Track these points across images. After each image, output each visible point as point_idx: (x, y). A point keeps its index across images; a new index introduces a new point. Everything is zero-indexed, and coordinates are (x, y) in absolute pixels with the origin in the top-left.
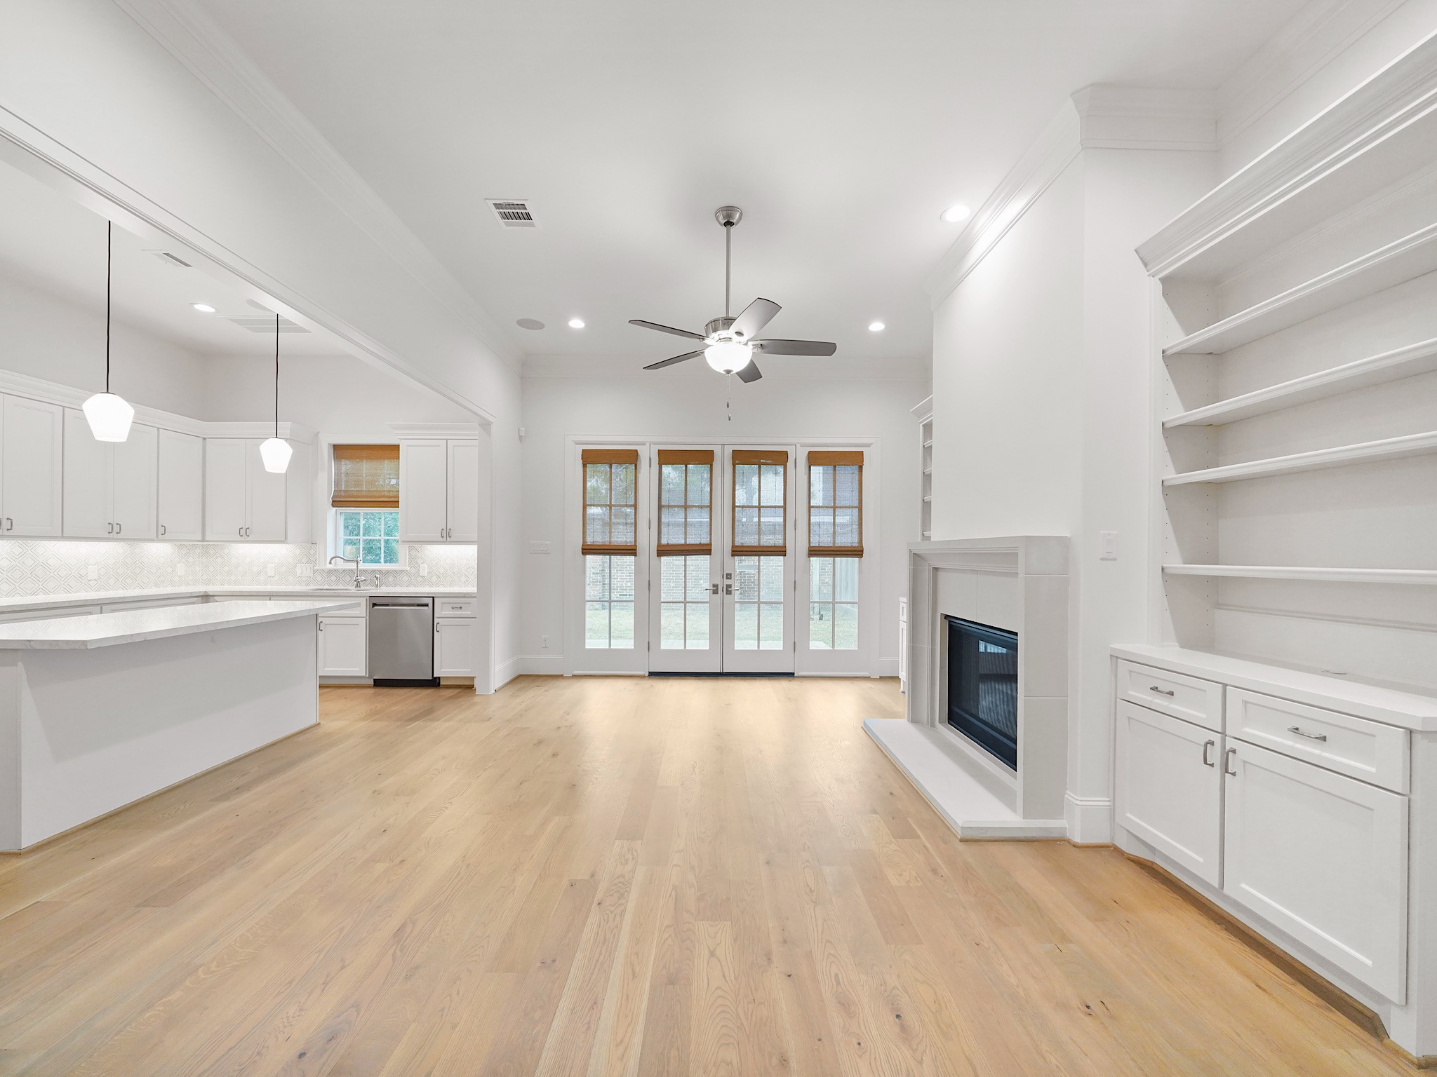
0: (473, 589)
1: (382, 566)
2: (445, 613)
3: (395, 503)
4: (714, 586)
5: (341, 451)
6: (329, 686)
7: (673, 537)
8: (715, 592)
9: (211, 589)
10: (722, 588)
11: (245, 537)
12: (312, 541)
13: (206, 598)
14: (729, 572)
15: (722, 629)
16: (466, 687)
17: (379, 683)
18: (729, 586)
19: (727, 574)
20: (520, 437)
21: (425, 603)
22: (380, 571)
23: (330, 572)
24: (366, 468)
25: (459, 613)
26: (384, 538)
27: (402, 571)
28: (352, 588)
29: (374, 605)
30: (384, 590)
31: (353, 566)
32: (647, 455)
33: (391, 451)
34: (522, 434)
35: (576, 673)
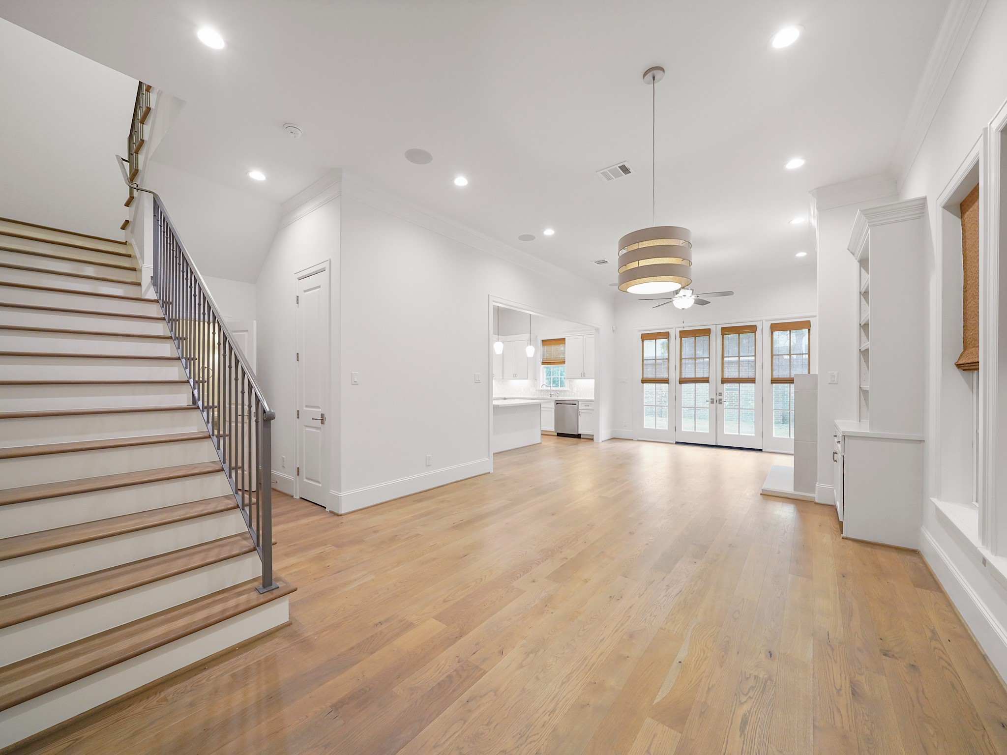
0: (593, 398)
1: (559, 388)
2: (582, 408)
3: (564, 363)
4: (711, 399)
5: (545, 342)
6: (545, 434)
7: (688, 374)
8: (712, 402)
9: (506, 396)
10: (717, 401)
11: (515, 378)
12: (535, 379)
13: (505, 399)
14: (720, 392)
15: (717, 422)
16: (590, 439)
17: (559, 435)
18: (720, 400)
19: (719, 393)
20: (613, 331)
21: (575, 403)
22: (559, 391)
23: (542, 391)
24: (553, 348)
25: (587, 408)
26: (560, 377)
27: (566, 391)
28: (549, 397)
29: (557, 404)
30: (560, 398)
31: (549, 388)
32: (674, 333)
33: (562, 341)
34: (614, 329)
35: (639, 439)
